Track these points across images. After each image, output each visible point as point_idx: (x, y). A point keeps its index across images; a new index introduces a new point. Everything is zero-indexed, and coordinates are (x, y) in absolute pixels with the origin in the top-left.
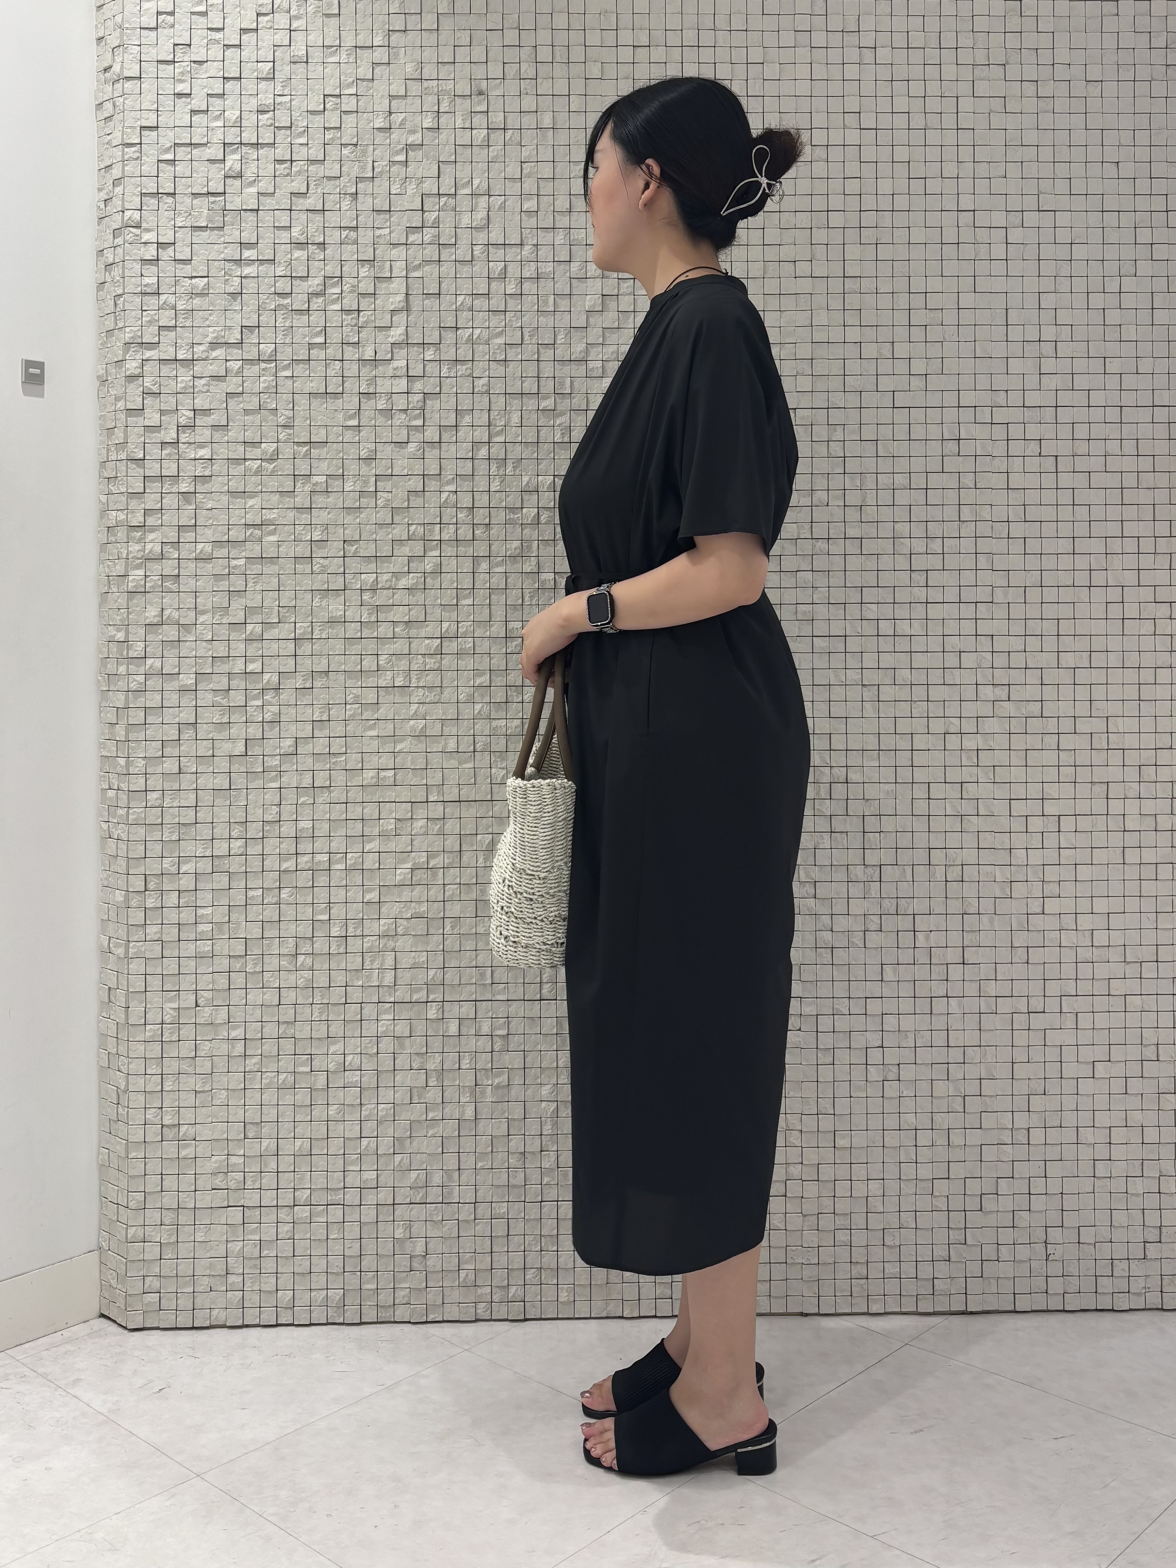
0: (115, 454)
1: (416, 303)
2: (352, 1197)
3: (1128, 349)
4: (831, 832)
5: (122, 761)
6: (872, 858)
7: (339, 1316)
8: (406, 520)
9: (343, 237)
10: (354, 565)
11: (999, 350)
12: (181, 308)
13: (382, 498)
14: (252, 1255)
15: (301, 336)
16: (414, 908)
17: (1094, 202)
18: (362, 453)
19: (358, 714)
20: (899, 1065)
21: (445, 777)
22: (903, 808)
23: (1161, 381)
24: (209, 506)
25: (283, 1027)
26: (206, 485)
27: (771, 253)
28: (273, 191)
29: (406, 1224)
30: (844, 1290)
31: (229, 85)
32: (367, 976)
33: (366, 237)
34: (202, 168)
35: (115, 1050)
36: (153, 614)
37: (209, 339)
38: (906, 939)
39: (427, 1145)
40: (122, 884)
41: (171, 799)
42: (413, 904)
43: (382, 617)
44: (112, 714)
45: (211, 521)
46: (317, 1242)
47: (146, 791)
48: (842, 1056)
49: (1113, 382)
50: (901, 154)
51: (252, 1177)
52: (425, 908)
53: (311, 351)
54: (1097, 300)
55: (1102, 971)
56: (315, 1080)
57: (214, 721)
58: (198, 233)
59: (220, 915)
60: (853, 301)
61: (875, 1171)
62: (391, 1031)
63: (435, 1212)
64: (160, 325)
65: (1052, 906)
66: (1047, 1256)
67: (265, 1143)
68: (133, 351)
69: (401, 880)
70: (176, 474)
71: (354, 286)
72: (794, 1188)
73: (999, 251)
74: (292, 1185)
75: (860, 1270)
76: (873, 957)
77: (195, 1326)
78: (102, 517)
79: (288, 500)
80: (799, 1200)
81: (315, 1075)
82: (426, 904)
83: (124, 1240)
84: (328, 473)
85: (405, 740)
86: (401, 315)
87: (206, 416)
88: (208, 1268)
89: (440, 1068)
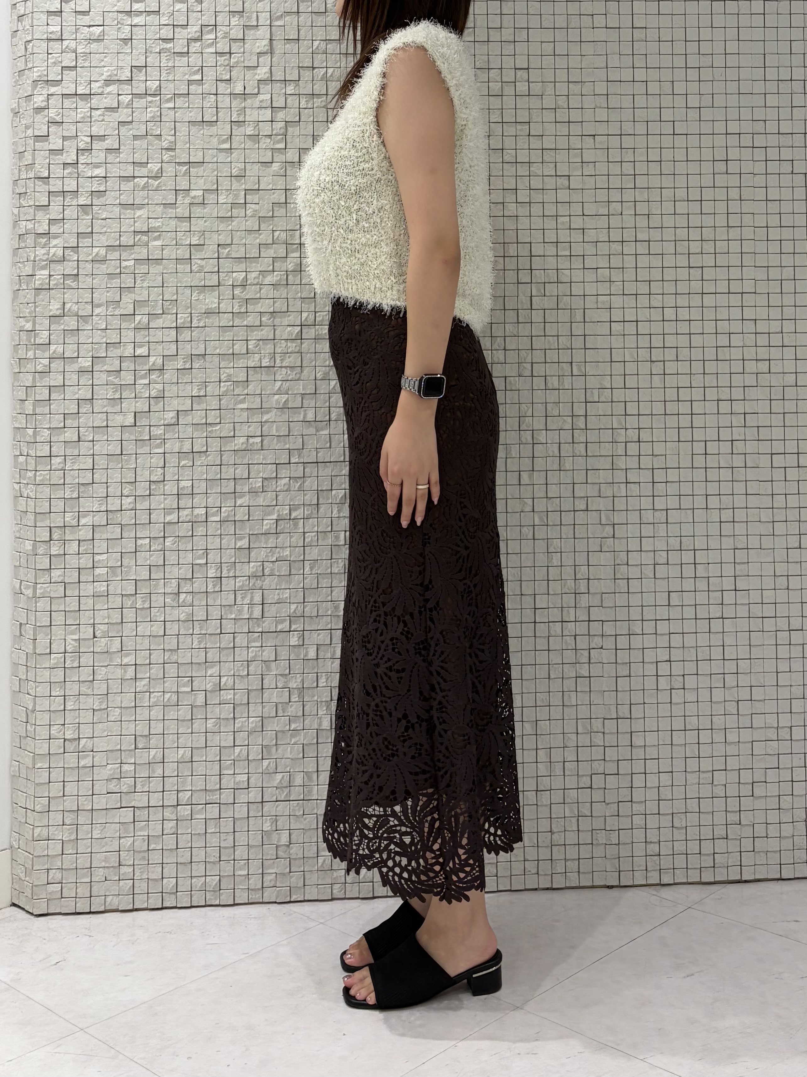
0: (25, 173)
1: (279, 47)
2: (227, 796)
4: (627, 483)
5: (30, 432)
6: (660, 503)
7: (216, 899)
8: (271, 227)
10: (226, 265)
11: (759, 88)
12: (81, 51)
13: (251, 209)
14: (141, 848)
15: (181, 74)
16: (279, 552)
18: (233, 171)
19: (231, 390)
20: (683, 675)
21: (305, 442)
22: (685, 462)
24: (104, 216)
25: (167, 654)
26: (101, 199)
29: (272, 819)
30: (640, 866)
32: (239, 610)
35: (25, 676)
36: (56, 307)
37: (104, 77)
38: (688, 571)
39: (290, 751)
40: (30, 535)
41: (72, 463)
42: (278, 549)
43: (250, 308)
44: (22, 392)
45: (105, 229)
46: (197, 836)
47: (50, 456)
48: (637, 669)
51: (141, 782)
52: (288, 553)
53: (190, 87)
56: (195, 699)
57: (108, 397)
59: (114, 561)
60: (640, 48)
61: (665, 765)
62: (259, 656)
63: (297, 808)
64: (63, 65)
67: (153, 752)
68: (41, 88)
69: (267, 530)
70: (76, 190)
71: (227, 33)
72: (598, 781)
74: (176, 788)
75: (653, 848)
76: (662, 586)
77: (92, 910)
78: (14, 227)
79: (170, 210)
80: (602, 791)
81: (195, 694)
82: (289, 549)
83: (31, 839)
84: (204, 188)
85: (271, 412)
86: (267, 57)
87: (101, 141)
88: (103, 861)
89: (301, 686)
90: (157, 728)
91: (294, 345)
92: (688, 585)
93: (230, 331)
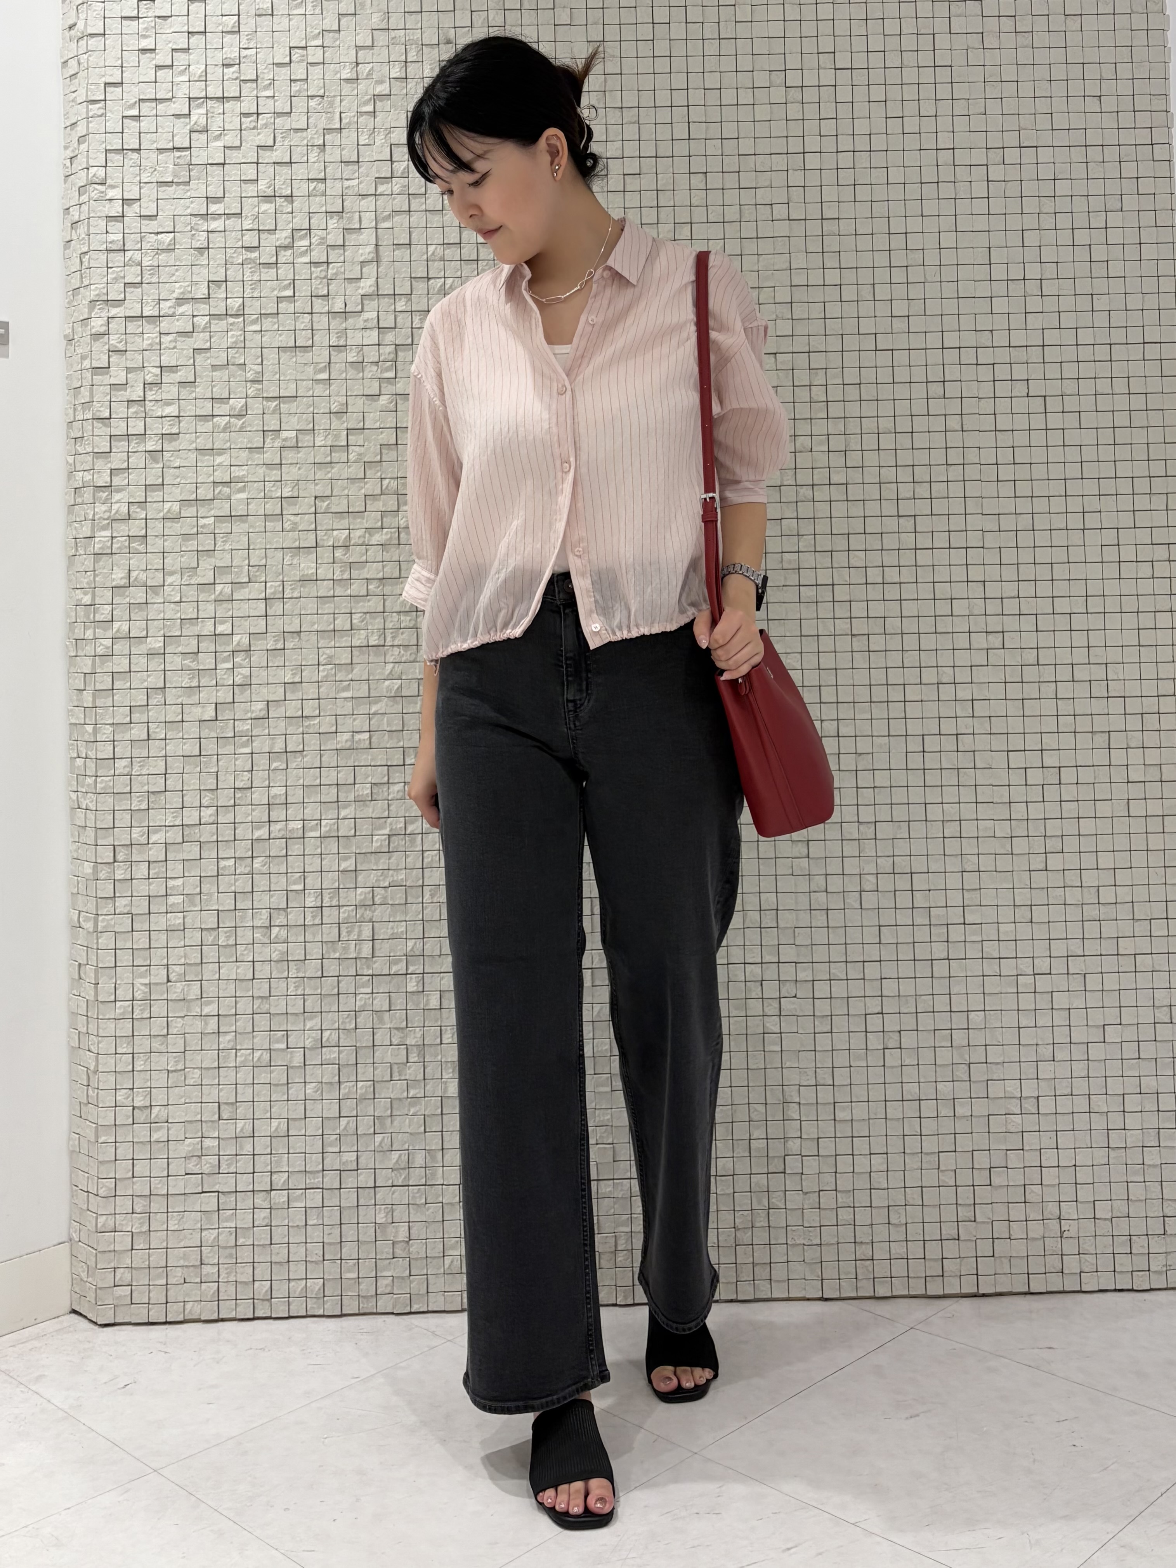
0: (81, 413)
1: (386, 254)
2: (331, 1180)
3: (1117, 286)
5: (89, 728)
7: (319, 1308)
8: (379, 474)
9: (311, 189)
10: (325, 521)
11: (983, 289)
12: (147, 264)
13: (354, 452)
14: (228, 1243)
15: (270, 290)
16: (392, 876)
17: (1077, 137)
18: (332, 407)
19: (332, 675)
20: (899, 1032)
22: (898, 761)
23: (1151, 317)
24: (177, 465)
25: (257, 1002)
26: (174, 443)
27: (747, 197)
28: (239, 145)
29: (387, 1208)
30: (848, 1273)
31: (194, 39)
32: (344, 948)
33: (335, 188)
34: (167, 124)
35: (85, 1029)
36: (120, 576)
37: (175, 295)
38: (904, 900)
39: (408, 1124)
40: (90, 855)
41: (140, 766)
42: (391, 872)
43: (355, 574)
44: (80, 680)
45: (178, 480)
46: (296, 1229)
47: (114, 758)
48: (840, 1023)
49: (1101, 320)
50: (877, 93)
51: (227, 1161)
52: (403, 876)
53: (279, 305)
54: (1082, 237)
55: (1109, 929)
56: (292, 1057)
57: (183, 685)
58: (164, 188)
59: (192, 886)
60: (832, 244)
61: (878, 1145)
62: (369, 1005)
63: (418, 1195)
64: (126, 281)
65: (1055, 862)
66: (1062, 1233)
67: (240, 1124)
68: (99, 309)
69: (378, 847)
70: (143, 432)
71: (323, 238)
72: (793, 1164)
73: (980, 189)
74: (269, 1168)
75: (864, 1251)
76: (870, 919)
77: (168, 1320)
78: (69, 478)
79: (257, 456)
80: (798, 1177)
81: (292, 1052)
82: (404, 871)
83: (94, 1230)
84: (298, 428)
85: (380, 701)
86: (371, 266)
87: (173, 372)
88: (181, 1258)
89: (421, 1043)
90: (246, 1094)
91: (408, 618)
92: (904, 918)
93: (330, 602)
